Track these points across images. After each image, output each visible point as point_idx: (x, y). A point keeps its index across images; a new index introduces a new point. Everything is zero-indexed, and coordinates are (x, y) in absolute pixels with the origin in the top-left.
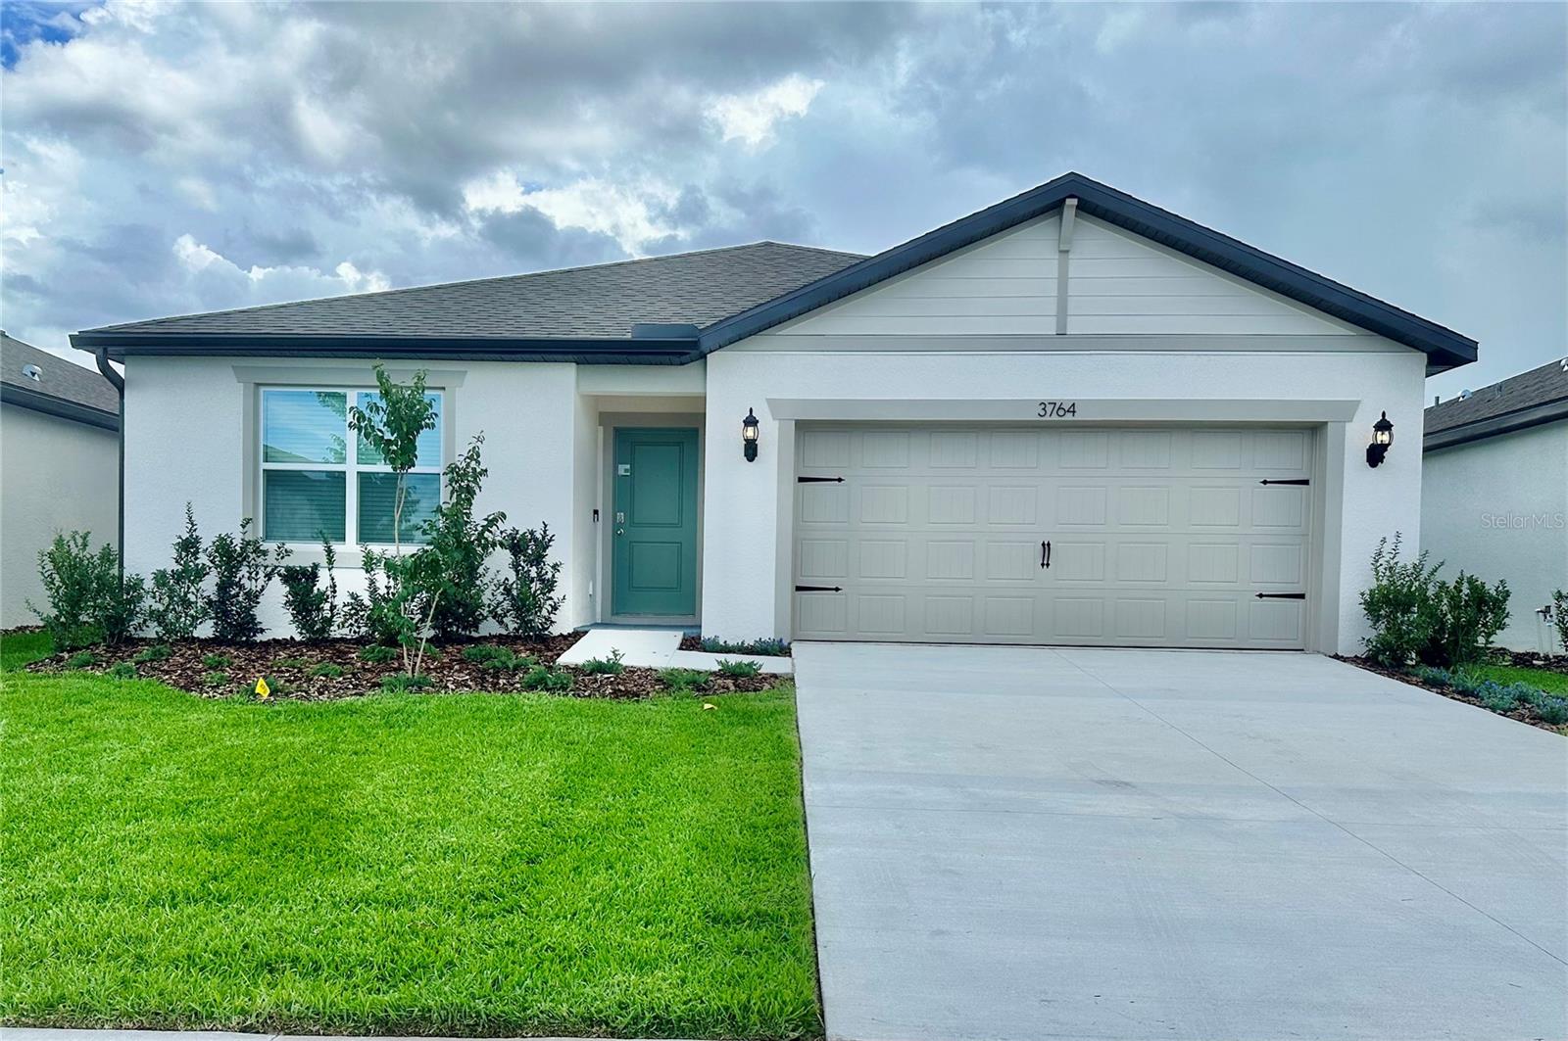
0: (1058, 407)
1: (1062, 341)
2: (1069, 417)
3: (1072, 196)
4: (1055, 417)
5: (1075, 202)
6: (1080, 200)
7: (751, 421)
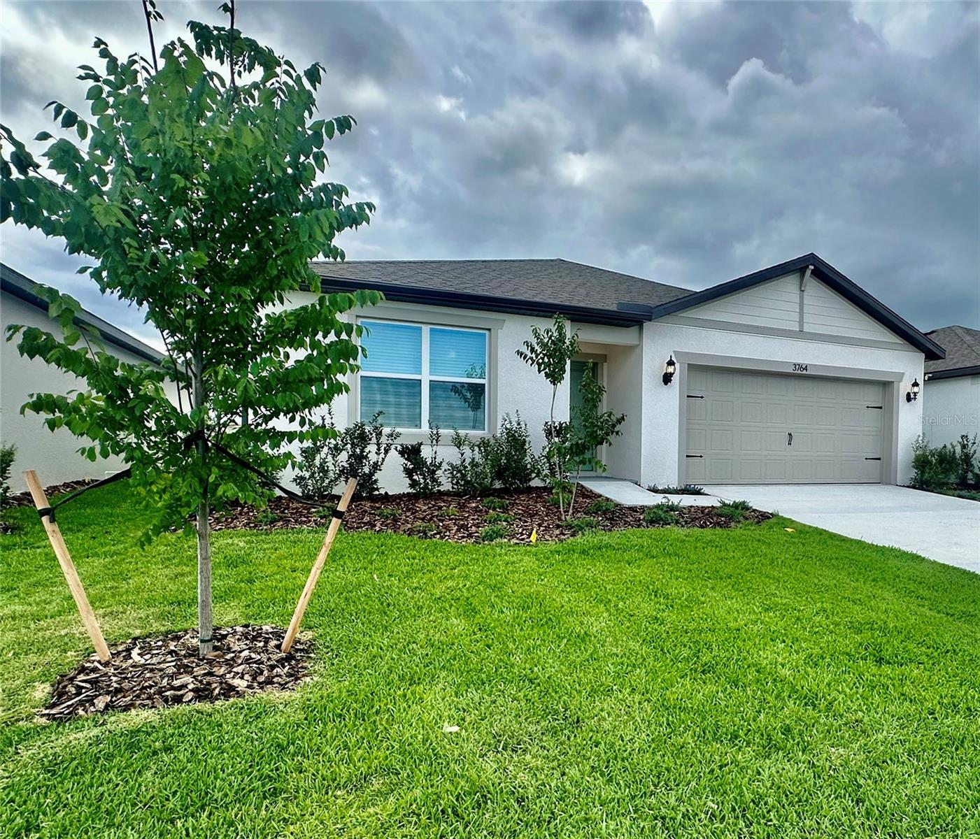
0: (801, 367)
1: (801, 335)
2: (804, 372)
3: (812, 265)
4: (799, 372)
5: (812, 267)
6: (815, 267)
7: (671, 363)
